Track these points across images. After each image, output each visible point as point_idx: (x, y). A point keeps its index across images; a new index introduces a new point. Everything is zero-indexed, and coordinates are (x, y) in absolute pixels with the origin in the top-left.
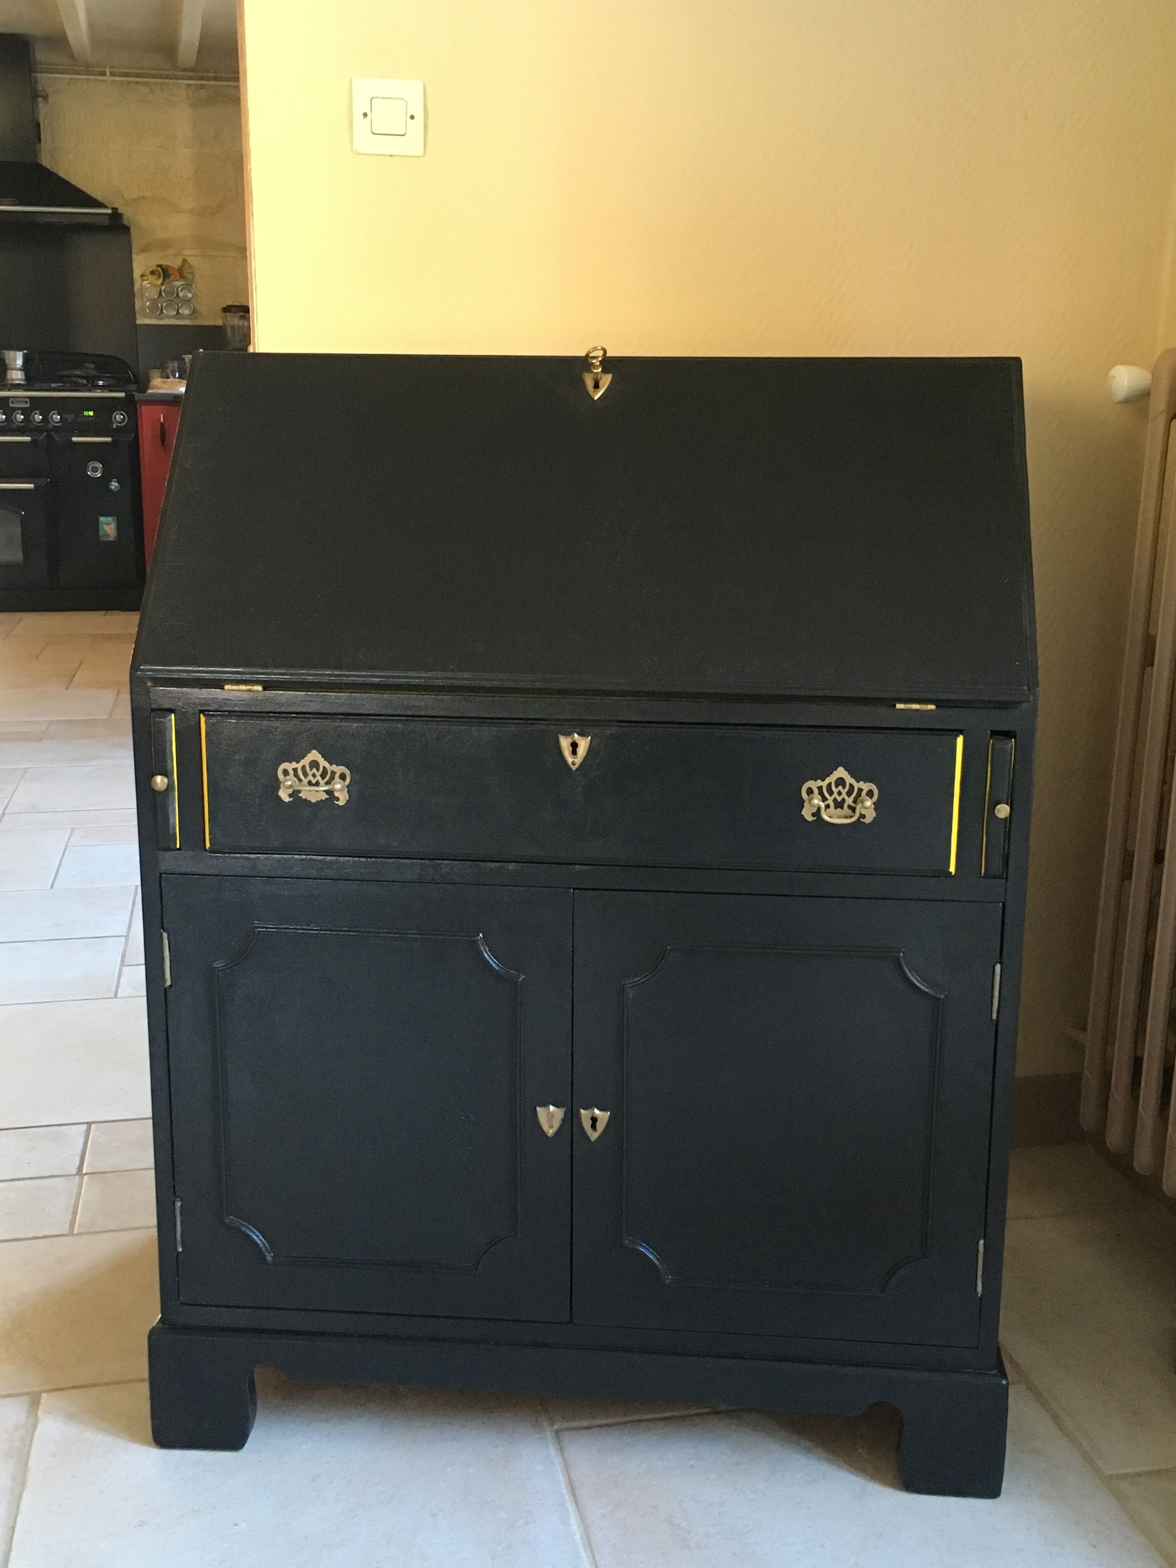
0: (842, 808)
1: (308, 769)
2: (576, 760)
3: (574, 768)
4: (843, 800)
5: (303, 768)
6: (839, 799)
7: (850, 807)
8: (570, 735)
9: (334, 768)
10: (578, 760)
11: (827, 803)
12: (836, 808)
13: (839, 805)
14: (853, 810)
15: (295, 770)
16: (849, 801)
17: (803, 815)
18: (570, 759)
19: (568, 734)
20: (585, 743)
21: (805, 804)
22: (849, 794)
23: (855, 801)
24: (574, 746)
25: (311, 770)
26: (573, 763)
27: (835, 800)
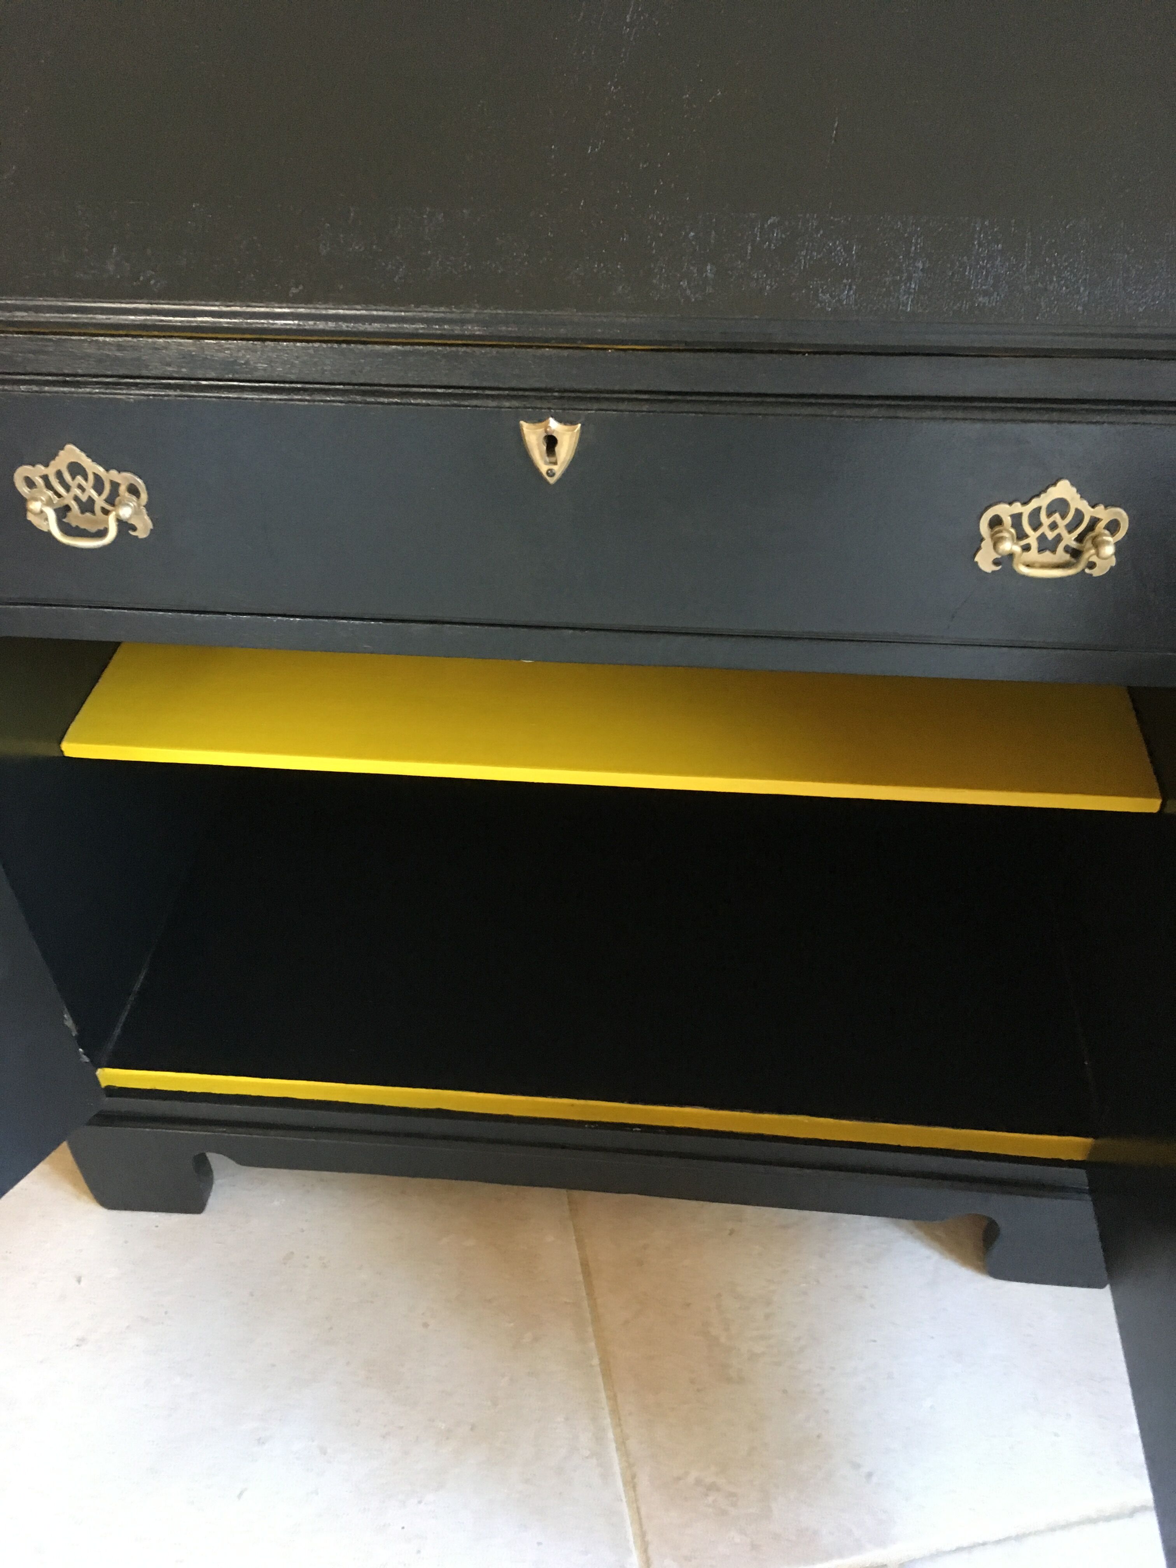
0: (1054, 551)
1: (67, 477)
2: (555, 468)
3: (552, 480)
4: (1059, 538)
5: (59, 475)
6: (1051, 535)
7: (1067, 549)
8: (540, 421)
9: (114, 475)
10: (559, 470)
11: (1024, 542)
12: (1041, 550)
13: (1045, 545)
14: (1076, 554)
15: (45, 478)
16: (1070, 540)
17: (977, 563)
18: (544, 468)
19: (538, 418)
20: (571, 437)
21: (983, 544)
22: (1071, 528)
23: (1080, 539)
24: (551, 442)
25: (73, 478)
26: (551, 473)
27: (1042, 538)
